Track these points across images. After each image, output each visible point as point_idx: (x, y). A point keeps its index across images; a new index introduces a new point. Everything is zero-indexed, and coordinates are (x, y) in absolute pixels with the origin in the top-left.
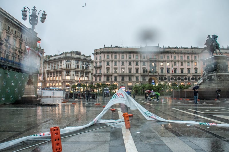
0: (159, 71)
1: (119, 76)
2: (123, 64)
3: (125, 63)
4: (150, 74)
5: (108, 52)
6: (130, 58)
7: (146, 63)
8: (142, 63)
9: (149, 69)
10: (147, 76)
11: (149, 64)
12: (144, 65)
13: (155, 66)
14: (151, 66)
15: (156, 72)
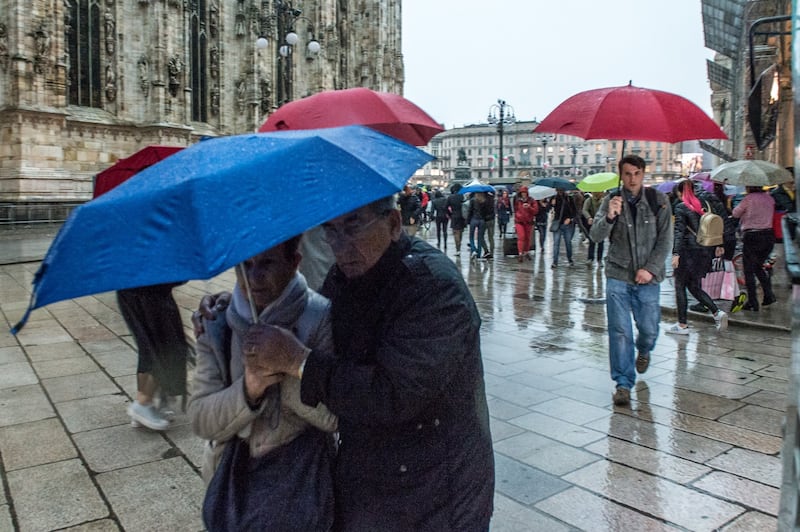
0: (534, 162)
1: (475, 170)
2: (480, 153)
3: (483, 150)
4: (519, 167)
5: (459, 136)
6: (490, 143)
7: (514, 150)
8: (508, 150)
9: (517, 159)
10: (515, 169)
11: (519, 150)
12: (511, 153)
13: (529, 153)
14: (521, 153)
15: (530, 164)
